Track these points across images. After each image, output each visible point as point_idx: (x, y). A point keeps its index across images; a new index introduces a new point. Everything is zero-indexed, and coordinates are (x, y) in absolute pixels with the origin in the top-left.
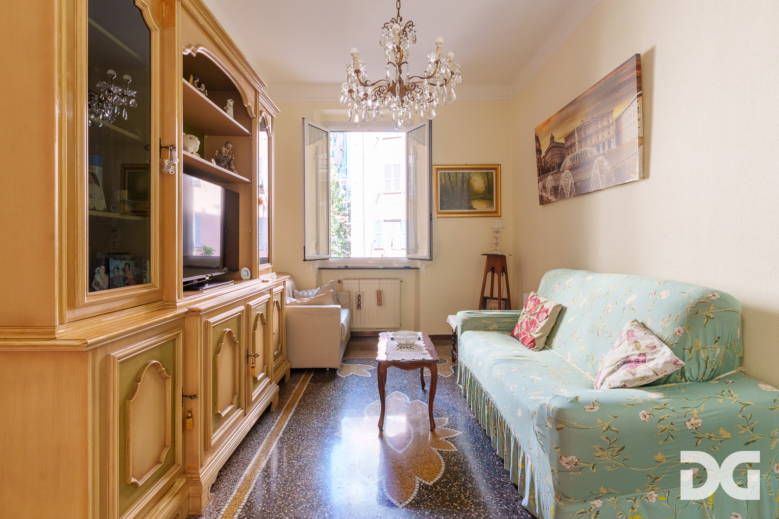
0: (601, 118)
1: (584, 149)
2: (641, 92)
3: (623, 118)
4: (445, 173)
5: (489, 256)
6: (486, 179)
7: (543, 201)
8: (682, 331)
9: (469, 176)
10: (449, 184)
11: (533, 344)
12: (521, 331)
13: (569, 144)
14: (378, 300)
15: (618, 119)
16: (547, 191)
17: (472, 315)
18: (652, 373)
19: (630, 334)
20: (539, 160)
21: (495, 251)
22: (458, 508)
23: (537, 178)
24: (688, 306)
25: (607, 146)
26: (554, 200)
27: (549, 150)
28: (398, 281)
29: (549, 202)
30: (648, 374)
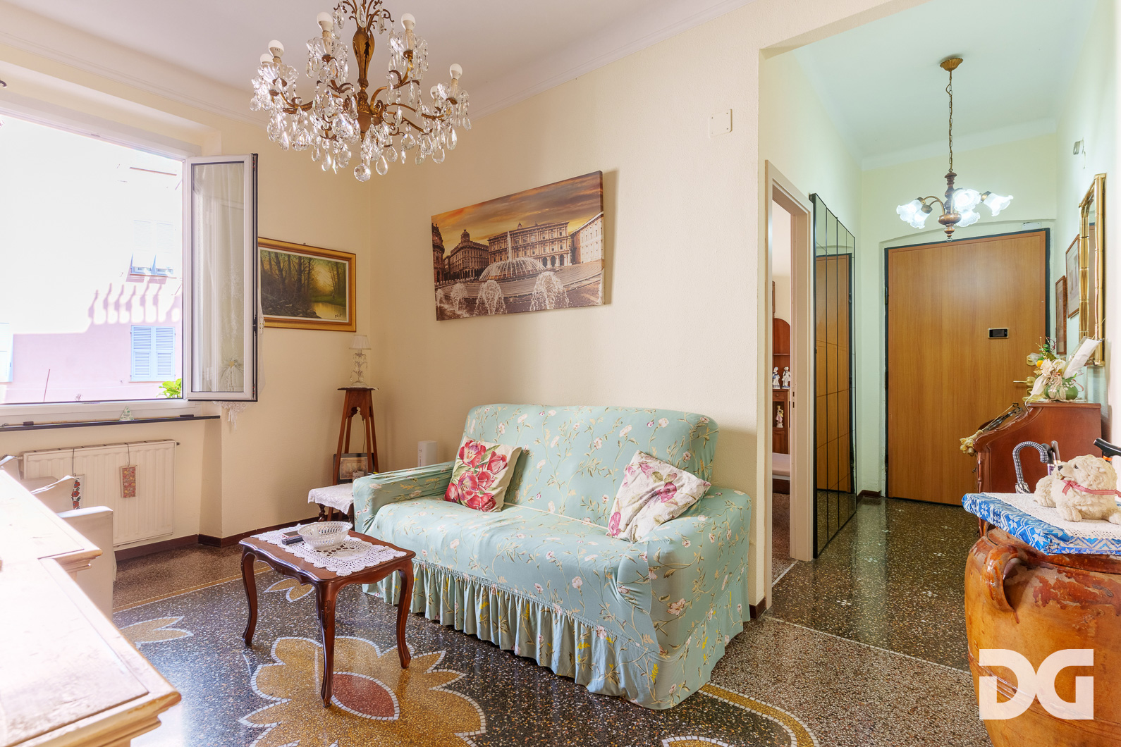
0: (551, 228)
1: (523, 259)
2: (602, 213)
3: (582, 235)
4: (269, 252)
5: (350, 391)
6: (335, 272)
7: (441, 315)
8: (690, 456)
9: (309, 263)
10: (277, 272)
11: (491, 503)
12: (463, 490)
13: (496, 249)
14: (125, 487)
15: (574, 235)
16: (452, 303)
17: (384, 481)
18: (691, 499)
19: (643, 466)
20: (438, 260)
21: (358, 384)
22: (543, 736)
23: (434, 284)
24: (690, 431)
25: (557, 261)
26: (467, 315)
27: (459, 250)
28: (170, 445)
29: (455, 316)
30: (688, 500)
